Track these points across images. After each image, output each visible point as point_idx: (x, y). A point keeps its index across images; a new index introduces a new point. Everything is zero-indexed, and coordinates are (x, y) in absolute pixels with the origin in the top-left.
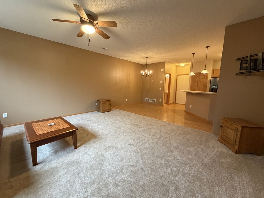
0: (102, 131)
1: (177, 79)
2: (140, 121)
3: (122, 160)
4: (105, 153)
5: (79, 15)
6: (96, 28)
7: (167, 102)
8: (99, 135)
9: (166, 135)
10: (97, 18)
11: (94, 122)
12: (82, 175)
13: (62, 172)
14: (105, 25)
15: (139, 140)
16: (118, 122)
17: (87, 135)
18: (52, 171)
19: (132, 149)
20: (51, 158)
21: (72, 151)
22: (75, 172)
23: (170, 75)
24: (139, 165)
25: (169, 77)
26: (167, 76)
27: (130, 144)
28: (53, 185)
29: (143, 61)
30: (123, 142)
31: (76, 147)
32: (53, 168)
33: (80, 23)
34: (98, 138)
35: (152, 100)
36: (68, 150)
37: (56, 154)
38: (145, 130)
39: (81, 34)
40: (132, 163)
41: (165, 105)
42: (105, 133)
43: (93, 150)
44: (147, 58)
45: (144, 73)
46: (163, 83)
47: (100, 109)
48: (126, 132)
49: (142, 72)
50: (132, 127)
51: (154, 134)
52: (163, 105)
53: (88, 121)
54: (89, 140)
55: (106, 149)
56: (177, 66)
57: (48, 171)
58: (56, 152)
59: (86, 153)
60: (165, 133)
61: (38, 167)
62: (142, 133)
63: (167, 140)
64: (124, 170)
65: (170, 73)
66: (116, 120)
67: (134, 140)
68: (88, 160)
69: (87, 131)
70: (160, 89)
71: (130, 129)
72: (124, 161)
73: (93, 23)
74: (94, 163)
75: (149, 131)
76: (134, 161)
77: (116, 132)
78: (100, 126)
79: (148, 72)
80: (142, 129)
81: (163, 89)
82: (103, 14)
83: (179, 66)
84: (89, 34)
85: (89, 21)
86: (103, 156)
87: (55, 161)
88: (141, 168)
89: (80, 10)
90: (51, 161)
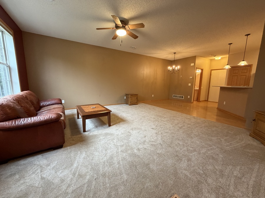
0: (129, 117)
1: (211, 75)
2: (164, 114)
3: (145, 137)
4: (131, 131)
5: (115, 22)
6: (127, 31)
7: (198, 100)
8: (127, 120)
9: (189, 125)
10: (128, 23)
11: (123, 111)
12: (115, 141)
13: (102, 138)
14: (134, 27)
15: (161, 127)
16: (143, 113)
17: (118, 119)
18: (95, 136)
19: (154, 131)
20: (93, 130)
21: (107, 127)
22: (110, 139)
23: (202, 70)
24: (158, 142)
25: (200, 73)
26: (198, 72)
27: (153, 129)
28: (96, 143)
29: (171, 57)
30: (146, 127)
31: (110, 126)
32: (96, 135)
33: (115, 28)
34: (126, 122)
35: (180, 97)
36: (104, 127)
37: (97, 128)
38: (169, 120)
39: (115, 37)
40: (153, 140)
41: (195, 103)
42: (132, 119)
43: (122, 129)
44: (175, 53)
45: (171, 68)
46: (193, 78)
47: (128, 102)
48: (150, 120)
49: (170, 68)
50: (156, 117)
51: (177, 124)
52: (192, 101)
53: (118, 110)
54: (119, 122)
55: (132, 129)
56: (211, 60)
57: (92, 136)
58: (96, 127)
59: (117, 130)
60: (188, 124)
61: (86, 133)
62: (165, 122)
63: (188, 129)
64: (146, 143)
65: (202, 68)
66: (142, 111)
67: (156, 126)
68: (118, 133)
69: (118, 117)
70: (190, 85)
71: (154, 118)
72: (146, 138)
73: (125, 27)
74: (123, 136)
75: (172, 121)
76: (155, 139)
77: (141, 119)
78: (128, 114)
79: (175, 67)
80: (166, 119)
81: (192, 85)
82: (133, 19)
83: (214, 59)
84: (121, 37)
85: (122, 26)
86: (130, 133)
87: (96, 131)
88: (160, 144)
89: (116, 19)
90: (94, 131)
